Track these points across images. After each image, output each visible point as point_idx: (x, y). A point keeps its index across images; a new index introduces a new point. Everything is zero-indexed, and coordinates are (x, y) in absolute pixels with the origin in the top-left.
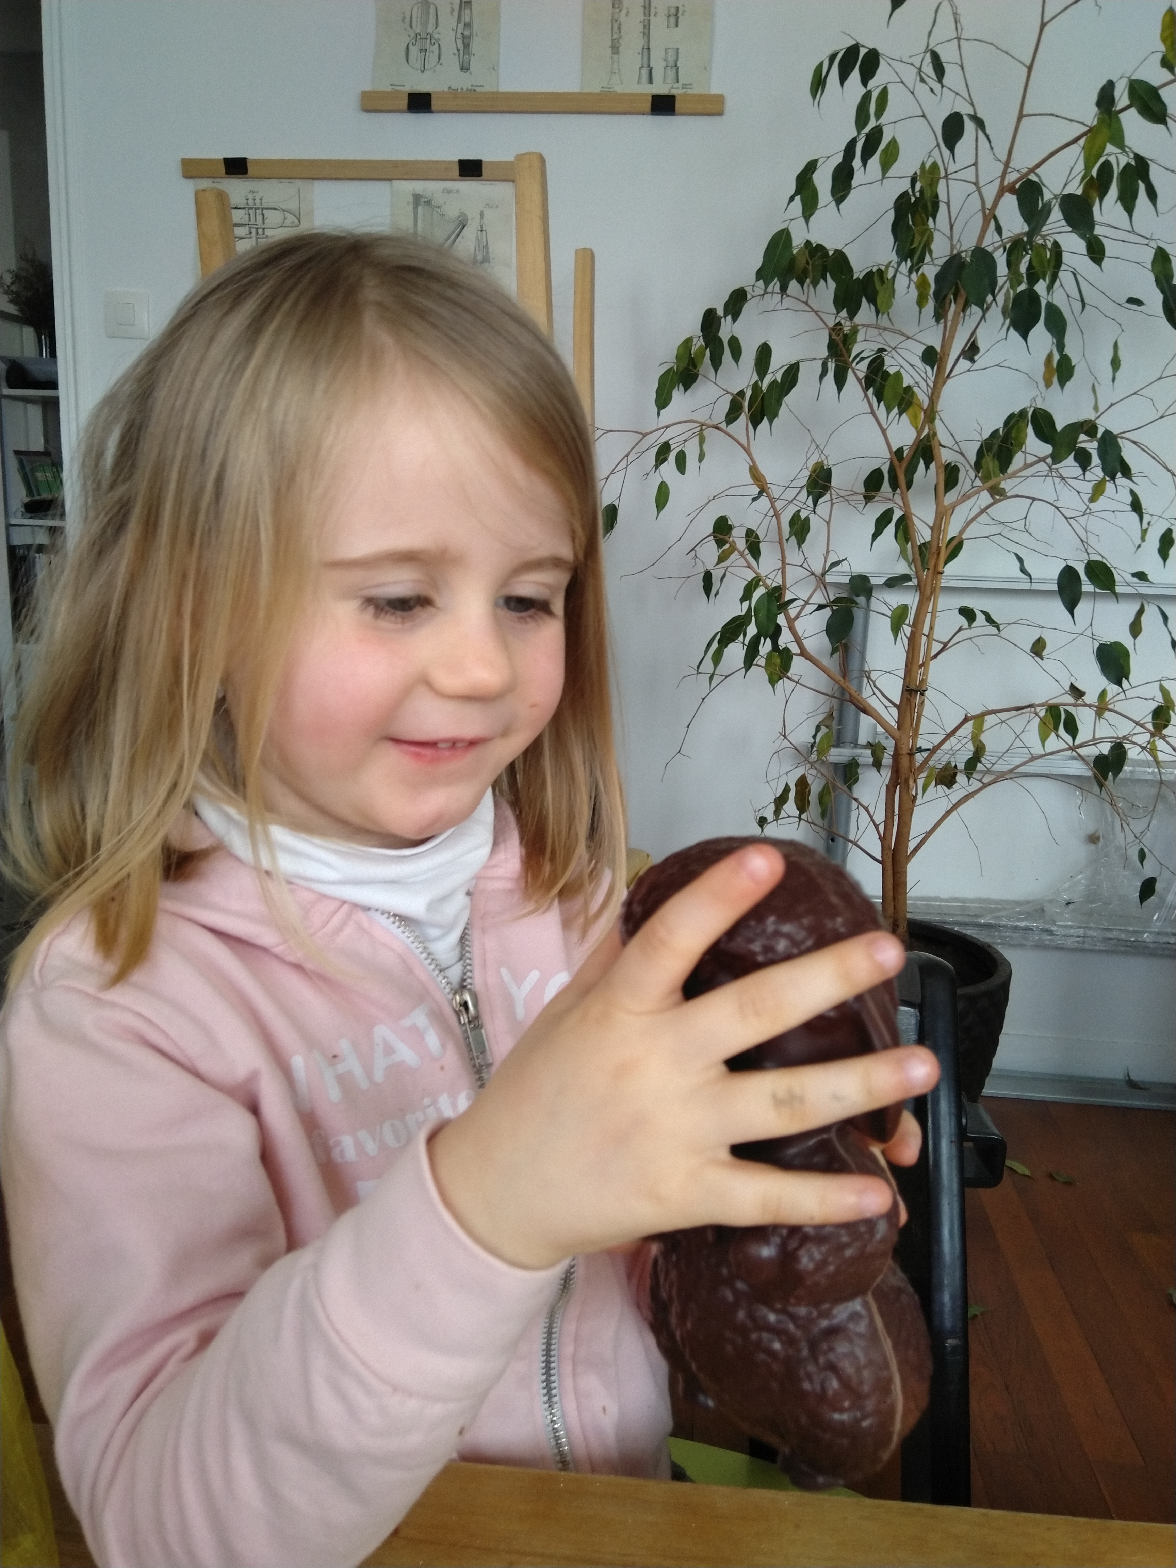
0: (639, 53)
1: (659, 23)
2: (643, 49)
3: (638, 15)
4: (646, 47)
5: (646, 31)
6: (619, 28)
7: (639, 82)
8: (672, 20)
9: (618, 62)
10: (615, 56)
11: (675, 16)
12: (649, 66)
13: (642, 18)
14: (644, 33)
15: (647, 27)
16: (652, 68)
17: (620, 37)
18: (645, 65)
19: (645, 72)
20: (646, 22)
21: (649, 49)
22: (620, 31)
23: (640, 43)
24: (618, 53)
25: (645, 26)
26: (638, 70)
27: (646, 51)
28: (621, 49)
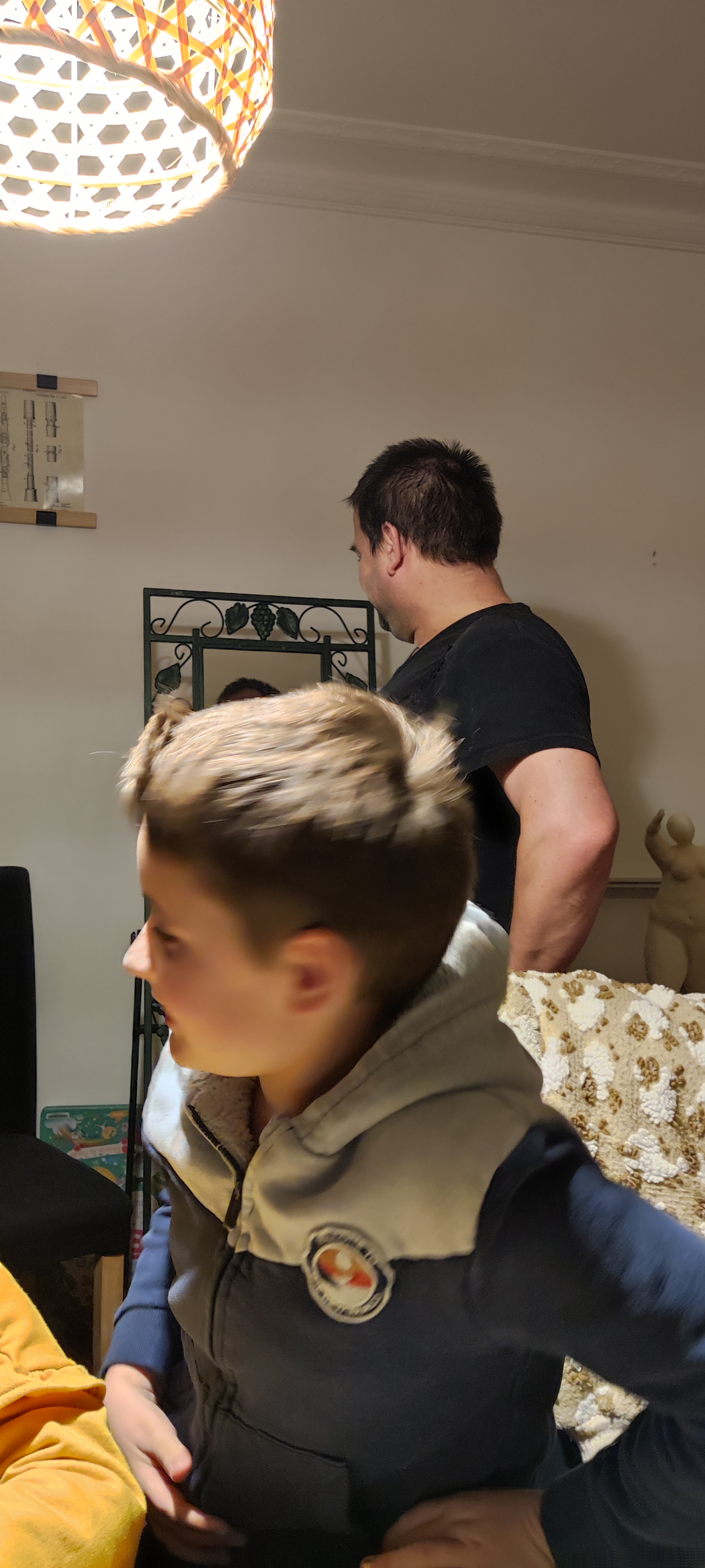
0: (25, 479)
1: (40, 459)
2: (28, 476)
3: (23, 449)
4: (30, 474)
5: (30, 463)
6: (7, 458)
7: (25, 499)
8: (51, 456)
9: (7, 484)
10: (5, 479)
11: (53, 453)
12: (34, 489)
13: (26, 452)
14: (28, 464)
15: (31, 459)
16: (36, 490)
17: (8, 465)
18: (31, 487)
19: (30, 492)
20: (30, 455)
21: (33, 476)
22: (8, 461)
23: (26, 471)
24: (7, 477)
25: (28, 459)
26: (24, 491)
27: (30, 478)
28: (9, 475)
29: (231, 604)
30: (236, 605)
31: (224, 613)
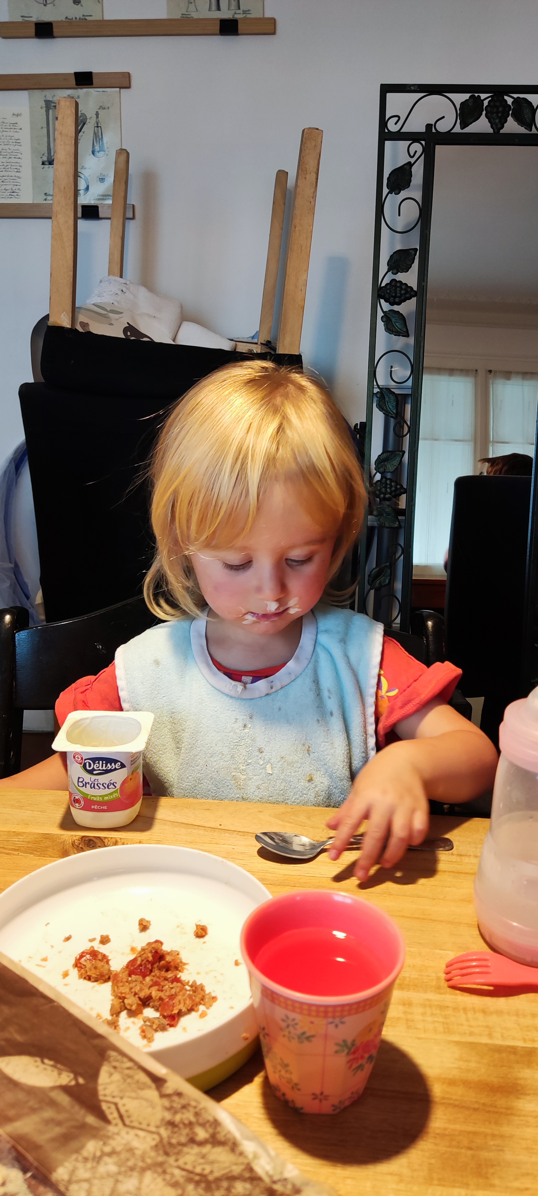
29: (466, 96)
30: (470, 97)
31: (458, 107)
